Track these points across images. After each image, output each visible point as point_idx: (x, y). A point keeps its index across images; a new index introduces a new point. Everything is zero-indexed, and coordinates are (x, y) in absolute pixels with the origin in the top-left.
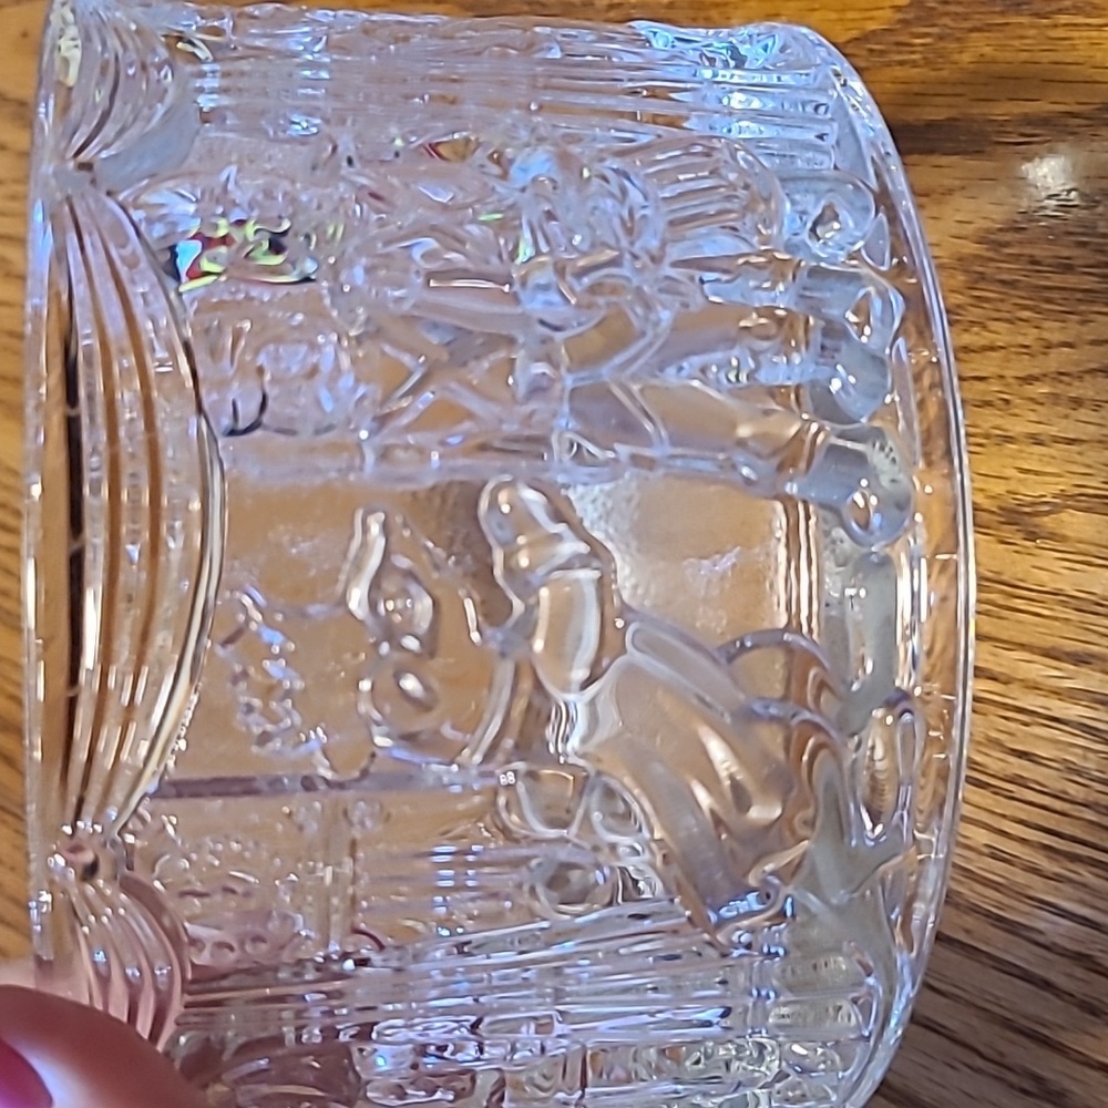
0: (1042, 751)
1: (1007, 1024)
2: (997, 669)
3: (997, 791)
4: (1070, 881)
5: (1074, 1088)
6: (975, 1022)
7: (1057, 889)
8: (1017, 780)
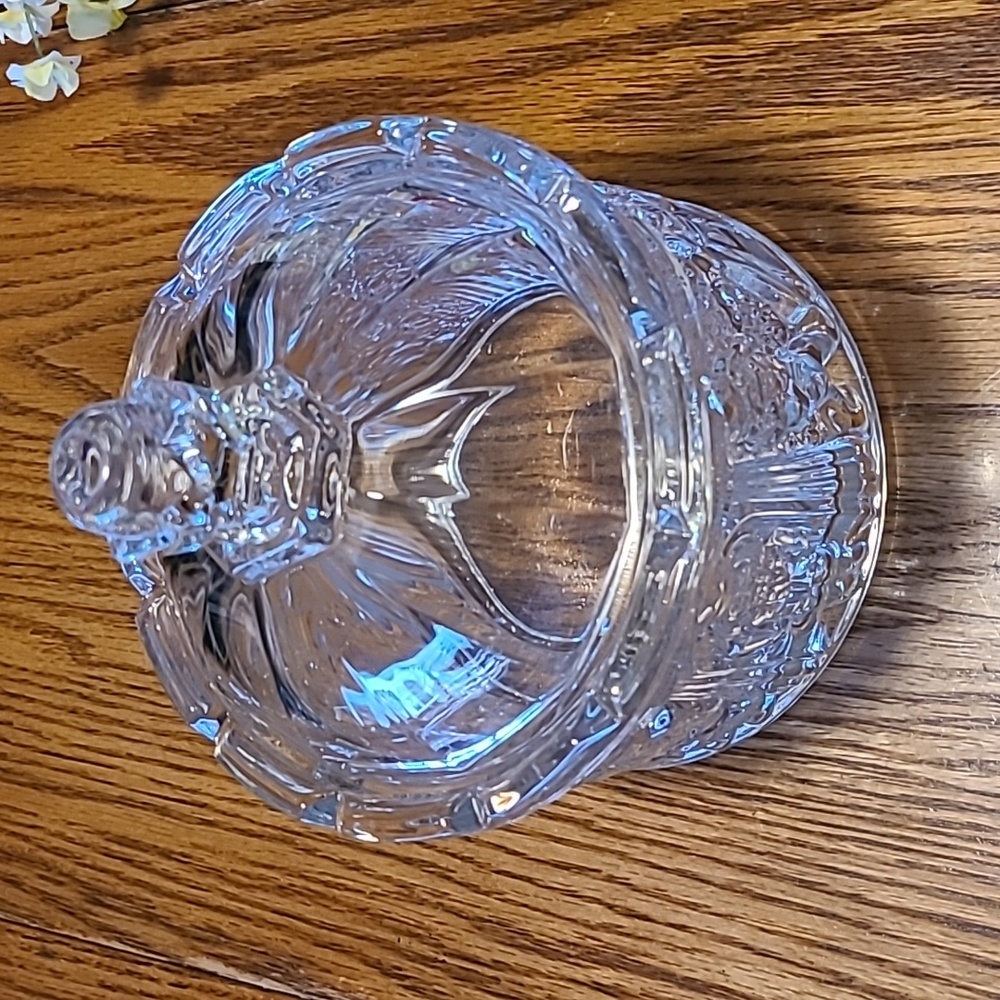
0: (816, 778)
1: (812, 944)
2: (783, 732)
3: (792, 805)
4: (842, 852)
5: (859, 975)
6: (792, 946)
7: (835, 858)
8: (801, 797)
